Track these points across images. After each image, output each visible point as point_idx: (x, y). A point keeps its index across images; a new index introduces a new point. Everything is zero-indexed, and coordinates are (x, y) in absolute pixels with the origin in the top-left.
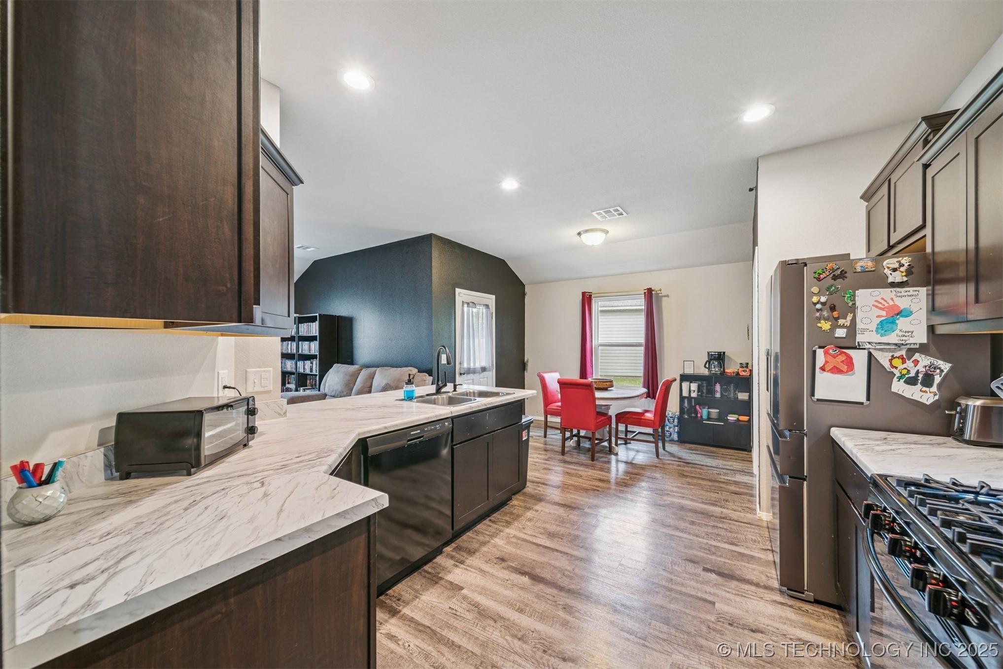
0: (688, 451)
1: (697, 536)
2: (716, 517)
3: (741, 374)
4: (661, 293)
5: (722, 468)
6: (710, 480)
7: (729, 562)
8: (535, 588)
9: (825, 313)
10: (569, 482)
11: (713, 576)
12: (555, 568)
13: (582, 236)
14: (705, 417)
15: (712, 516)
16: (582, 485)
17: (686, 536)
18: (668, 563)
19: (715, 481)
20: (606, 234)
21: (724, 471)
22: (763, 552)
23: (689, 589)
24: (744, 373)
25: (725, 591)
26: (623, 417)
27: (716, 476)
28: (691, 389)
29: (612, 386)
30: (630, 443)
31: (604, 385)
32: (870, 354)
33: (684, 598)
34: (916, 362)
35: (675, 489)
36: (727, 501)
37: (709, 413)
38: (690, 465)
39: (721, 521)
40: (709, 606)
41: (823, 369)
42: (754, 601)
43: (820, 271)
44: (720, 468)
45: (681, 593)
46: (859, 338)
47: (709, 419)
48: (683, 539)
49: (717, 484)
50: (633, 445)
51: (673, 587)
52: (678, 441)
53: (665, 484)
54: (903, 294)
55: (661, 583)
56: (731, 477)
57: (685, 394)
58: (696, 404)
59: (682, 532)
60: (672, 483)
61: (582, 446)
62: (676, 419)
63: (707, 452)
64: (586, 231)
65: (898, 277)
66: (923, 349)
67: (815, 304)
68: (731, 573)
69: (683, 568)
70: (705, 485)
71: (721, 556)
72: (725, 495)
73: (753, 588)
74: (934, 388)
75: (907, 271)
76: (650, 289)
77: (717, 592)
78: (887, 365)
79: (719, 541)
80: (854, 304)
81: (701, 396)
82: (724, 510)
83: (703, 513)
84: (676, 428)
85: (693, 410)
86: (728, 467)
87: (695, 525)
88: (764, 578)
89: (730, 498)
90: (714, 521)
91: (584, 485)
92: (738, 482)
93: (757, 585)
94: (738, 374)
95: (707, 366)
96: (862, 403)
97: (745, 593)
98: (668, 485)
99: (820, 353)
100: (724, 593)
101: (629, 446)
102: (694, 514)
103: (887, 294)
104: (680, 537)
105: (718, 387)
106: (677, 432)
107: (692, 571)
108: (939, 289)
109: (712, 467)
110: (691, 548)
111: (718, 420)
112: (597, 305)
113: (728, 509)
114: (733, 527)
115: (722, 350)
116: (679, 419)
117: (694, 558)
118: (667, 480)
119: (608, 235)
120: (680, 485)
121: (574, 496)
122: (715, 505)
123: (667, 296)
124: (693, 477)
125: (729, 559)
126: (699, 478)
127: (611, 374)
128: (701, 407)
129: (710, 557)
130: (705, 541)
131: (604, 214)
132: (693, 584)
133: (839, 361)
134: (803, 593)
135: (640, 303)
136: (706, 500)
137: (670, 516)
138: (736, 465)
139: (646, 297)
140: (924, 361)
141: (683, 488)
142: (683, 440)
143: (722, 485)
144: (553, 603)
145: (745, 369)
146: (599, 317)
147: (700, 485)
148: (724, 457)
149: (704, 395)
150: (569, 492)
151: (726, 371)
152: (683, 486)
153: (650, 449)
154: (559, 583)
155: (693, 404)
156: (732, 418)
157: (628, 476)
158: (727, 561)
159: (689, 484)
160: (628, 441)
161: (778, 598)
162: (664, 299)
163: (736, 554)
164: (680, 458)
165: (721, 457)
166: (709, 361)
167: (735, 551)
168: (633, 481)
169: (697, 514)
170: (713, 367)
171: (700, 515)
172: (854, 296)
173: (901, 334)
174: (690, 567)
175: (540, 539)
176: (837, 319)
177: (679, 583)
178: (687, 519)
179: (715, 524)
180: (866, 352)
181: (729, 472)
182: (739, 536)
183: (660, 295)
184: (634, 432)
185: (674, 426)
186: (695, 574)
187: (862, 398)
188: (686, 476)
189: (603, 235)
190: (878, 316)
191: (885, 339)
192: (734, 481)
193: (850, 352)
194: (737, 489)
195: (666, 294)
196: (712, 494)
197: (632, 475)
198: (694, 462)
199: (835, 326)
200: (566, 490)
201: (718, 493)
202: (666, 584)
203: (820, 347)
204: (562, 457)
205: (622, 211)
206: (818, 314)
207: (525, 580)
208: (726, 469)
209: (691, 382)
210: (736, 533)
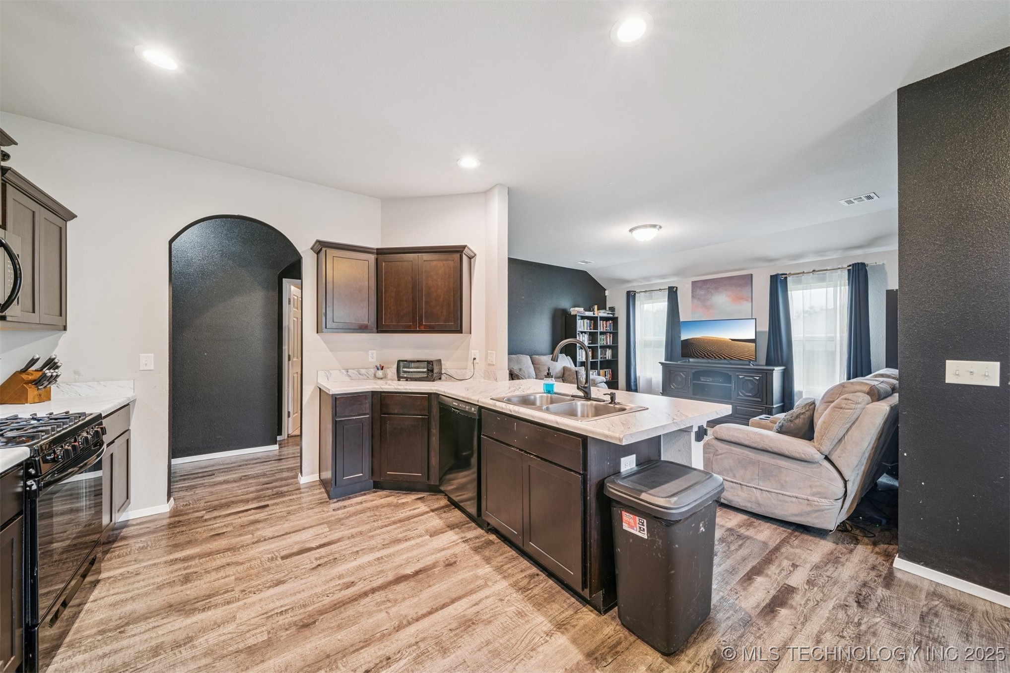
8: (393, 573)
12: (404, 599)
144: (365, 578)
154: (383, 592)
175: (466, 606)
207: (409, 571)
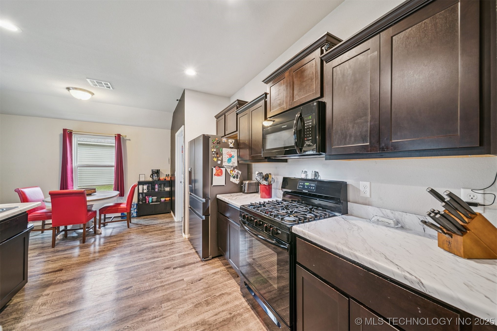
0: (143, 220)
1: (165, 256)
2: (169, 245)
3: (166, 179)
4: (126, 138)
5: (162, 223)
6: (160, 230)
7: (182, 260)
9: (215, 155)
10: (70, 263)
11: (179, 269)
13: (70, 91)
14: (150, 201)
15: (167, 245)
16: (82, 261)
17: (160, 259)
18: (158, 275)
19: (162, 230)
20: (92, 96)
21: (164, 224)
22: (191, 250)
23: (171, 280)
24: (168, 179)
25: (185, 272)
26: (104, 210)
27: (162, 227)
28: (144, 188)
29: (95, 192)
30: (107, 225)
31: (89, 192)
32: (226, 169)
33: (171, 285)
34: (235, 171)
35: (145, 240)
36: (170, 236)
37: (152, 199)
38: (148, 226)
39: (171, 246)
40: (182, 282)
41: (215, 175)
42: (196, 270)
43: (214, 140)
44: (161, 224)
45: (169, 284)
46: (224, 164)
47: (152, 202)
48: (159, 261)
49: (163, 231)
50: (110, 225)
51: (165, 284)
52: (136, 217)
53: (139, 240)
54: (233, 151)
55: (158, 286)
56: (168, 226)
57: (141, 191)
58: (146, 195)
59: (158, 258)
60: (142, 238)
61: (69, 237)
62: (135, 205)
63: (153, 218)
64: (76, 89)
65: (231, 145)
66: (236, 168)
67: (213, 152)
68: (184, 264)
69: (165, 273)
70: (158, 233)
71: (178, 260)
72: (168, 234)
73: (193, 265)
74: (238, 179)
75: (234, 144)
76: (120, 135)
77: (182, 274)
78: (229, 172)
79: (175, 254)
80: (222, 153)
81: (149, 191)
82: (171, 241)
83: (163, 246)
84: (135, 210)
85: (144, 199)
86: (165, 222)
87: (162, 252)
88: (195, 259)
89: (171, 235)
90: (169, 247)
91: (84, 260)
92: (171, 227)
93: (194, 263)
94: (165, 179)
95: (151, 176)
96: (224, 186)
97: (192, 269)
98: (141, 240)
99: (214, 169)
100: (185, 273)
101: (106, 227)
102: (159, 247)
103: (229, 150)
104: (158, 261)
105: (157, 186)
106: (136, 212)
107: (169, 272)
108: (241, 150)
109: (158, 224)
110: (165, 263)
111: (156, 202)
112: (75, 140)
113: (172, 239)
114: (177, 246)
115: (159, 169)
116: (137, 205)
117: (168, 266)
118: (139, 237)
119: (94, 96)
120: (147, 237)
121: (79, 270)
122: (167, 240)
123: (130, 140)
124: (152, 231)
125: (181, 259)
126: (154, 231)
127: (93, 185)
128: (148, 197)
129: (173, 262)
130: (169, 257)
131: (96, 83)
132: (172, 277)
133: (219, 172)
134: (209, 257)
135: (113, 142)
136: (162, 239)
137: (149, 253)
138: (168, 220)
139: (117, 139)
140: (236, 171)
141: (149, 238)
142: (139, 215)
143: (166, 230)
145: (168, 177)
146: (78, 148)
147: (156, 234)
148: (161, 218)
149: (150, 190)
150: (73, 269)
151: (160, 178)
152: (148, 237)
153: (122, 225)
155: (144, 196)
156: (163, 199)
157: (115, 243)
158: (180, 260)
159: (151, 235)
160: (106, 224)
161: (202, 263)
162: (127, 141)
163: (182, 256)
164: (141, 225)
165: (160, 218)
166: (152, 175)
167: (182, 255)
168: (120, 245)
169: (161, 247)
170: (154, 177)
171: (162, 247)
172: (222, 150)
173: (232, 163)
174: (168, 271)
176: (218, 157)
177: (166, 281)
178: (157, 251)
179: (170, 248)
180: (225, 168)
181: (166, 224)
182: (181, 248)
183: (125, 139)
184: (111, 217)
185: (134, 209)
186: (171, 273)
187: (224, 184)
188: (148, 232)
189: (90, 95)
190: (228, 157)
191: (229, 165)
192: (169, 227)
193: (221, 168)
194: (172, 230)
195: (129, 139)
196: (163, 236)
197: (117, 242)
198: (148, 224)
199: (218, 160)
200: (70, 269)
201: (165, 234)
202: (161, 285)
203: (214, 167)
204: (53, 249)
205: (110, 86)
206: (213, 155)
208: (164, 223)
209: (143, 185)
210: (179, 248)
